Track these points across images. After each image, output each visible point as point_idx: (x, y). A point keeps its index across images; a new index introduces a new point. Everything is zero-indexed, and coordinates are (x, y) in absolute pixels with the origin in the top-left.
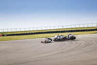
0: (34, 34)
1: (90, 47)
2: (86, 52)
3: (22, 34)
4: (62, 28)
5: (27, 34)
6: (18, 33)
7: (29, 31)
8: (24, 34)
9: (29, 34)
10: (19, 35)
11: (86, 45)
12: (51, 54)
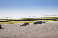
0: (12, 21)
1: (45, 29)
2: (43, 32)
3: (5, 21)
4: (29, 18)
5: (8, 21)
6: (2, 20)
7: (9, 19)
8: (6, 21)
9: (9, 21)
10: (3, 21)
11: (43, 28)
12: (22, 33)
